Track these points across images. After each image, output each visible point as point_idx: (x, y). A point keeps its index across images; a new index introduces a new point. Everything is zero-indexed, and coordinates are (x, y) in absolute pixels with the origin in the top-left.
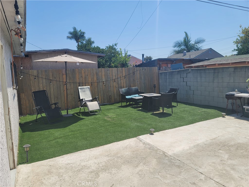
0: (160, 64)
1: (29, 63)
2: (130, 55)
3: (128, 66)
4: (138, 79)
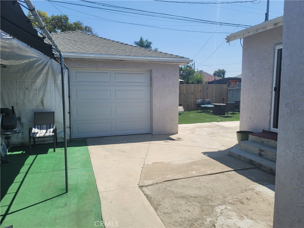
0: (229, 82)
2: (201, 71)
3: (202, 83)
4: (210, 93)
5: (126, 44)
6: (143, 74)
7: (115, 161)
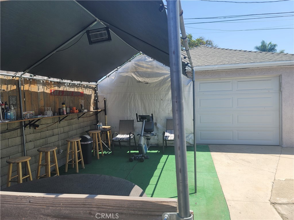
5: (250, 52)
6: (271, 80)
7: (239, 170)
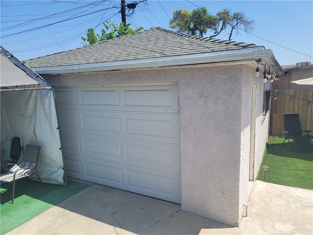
1: (288, 81)
